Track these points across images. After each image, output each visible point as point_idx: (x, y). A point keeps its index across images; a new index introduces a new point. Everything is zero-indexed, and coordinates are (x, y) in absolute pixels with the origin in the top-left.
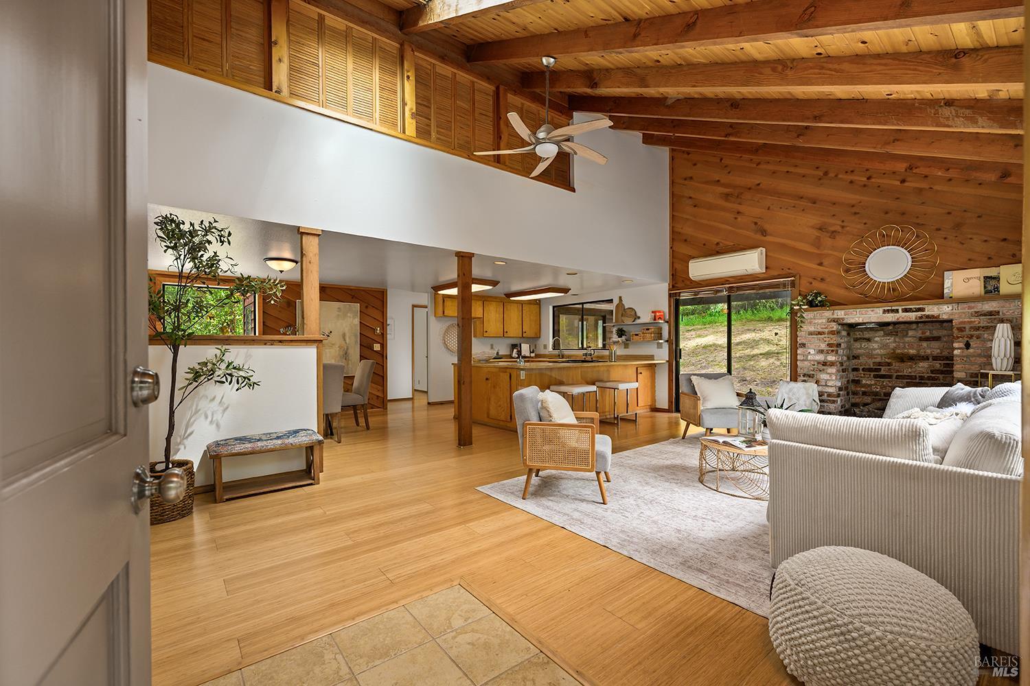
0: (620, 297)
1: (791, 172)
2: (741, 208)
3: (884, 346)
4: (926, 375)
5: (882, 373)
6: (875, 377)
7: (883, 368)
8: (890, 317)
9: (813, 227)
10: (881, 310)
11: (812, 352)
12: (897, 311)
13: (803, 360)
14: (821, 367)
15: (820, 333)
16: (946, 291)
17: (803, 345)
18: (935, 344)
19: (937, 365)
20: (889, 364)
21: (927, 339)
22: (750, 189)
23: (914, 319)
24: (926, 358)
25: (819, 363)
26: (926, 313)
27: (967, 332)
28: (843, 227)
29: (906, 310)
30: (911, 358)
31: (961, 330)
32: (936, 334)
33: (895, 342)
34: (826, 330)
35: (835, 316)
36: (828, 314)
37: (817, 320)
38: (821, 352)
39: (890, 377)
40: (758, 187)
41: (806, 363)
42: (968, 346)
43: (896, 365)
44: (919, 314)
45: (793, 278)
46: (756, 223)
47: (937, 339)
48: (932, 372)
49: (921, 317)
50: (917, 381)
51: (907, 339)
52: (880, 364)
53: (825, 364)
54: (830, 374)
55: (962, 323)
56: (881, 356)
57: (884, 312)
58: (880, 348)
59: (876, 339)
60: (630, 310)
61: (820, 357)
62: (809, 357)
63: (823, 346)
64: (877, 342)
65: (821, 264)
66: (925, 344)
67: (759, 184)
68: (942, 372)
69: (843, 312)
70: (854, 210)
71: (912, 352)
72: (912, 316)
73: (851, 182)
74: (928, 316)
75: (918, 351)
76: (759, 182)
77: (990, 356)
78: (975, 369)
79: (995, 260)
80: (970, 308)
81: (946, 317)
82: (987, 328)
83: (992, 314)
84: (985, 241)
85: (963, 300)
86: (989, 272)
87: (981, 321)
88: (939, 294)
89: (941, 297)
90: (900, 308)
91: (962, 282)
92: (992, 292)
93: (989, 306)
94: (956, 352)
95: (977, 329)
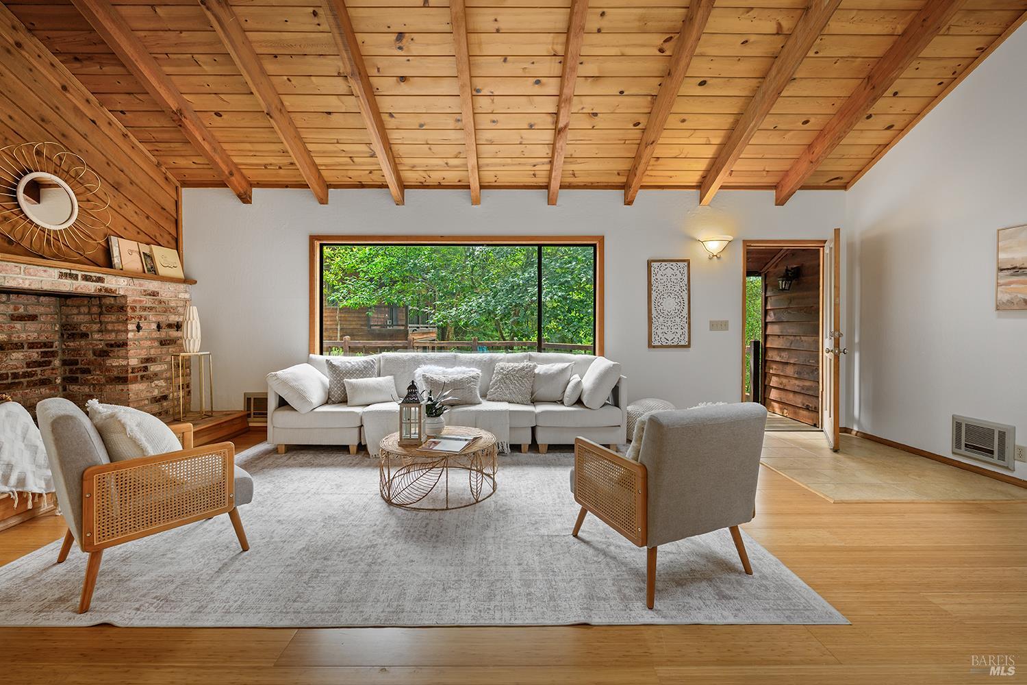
8: (67, 286)
12: (75, 277)
16: (115, 260)
19: (34, 354)
21: (21, 318)
23: (92, 291)
24: (19, 346)
26: (105, 285)
27: (138, 313)
29: (86, 278)
31: (133, 309)
32: (31, 311)
42: (139, 328)
44: (99, 285)
47: (32, 319)
49: (100, 290)
55: (135, 301)
57: (61, 275)
66: (17, 325)
72: (90, 288)
74: (106, 290)
75: (9, 336)
77: (152, 339)
78: (144, 354)
79: (142, 236)
80: (141, 285)
81: (122, 293)
82: (151, 309)
83: (154, 294)
84: (136, 212)
85: (132, 275)
86: (145, 248)
87: (148, 301)
88: (107, 261)
89: (109, 264)
90: (80, 274)
91: (126, 252)
92: (150, 271)
93: (153, 285)
94: (130, 335)
95: (145, 309)
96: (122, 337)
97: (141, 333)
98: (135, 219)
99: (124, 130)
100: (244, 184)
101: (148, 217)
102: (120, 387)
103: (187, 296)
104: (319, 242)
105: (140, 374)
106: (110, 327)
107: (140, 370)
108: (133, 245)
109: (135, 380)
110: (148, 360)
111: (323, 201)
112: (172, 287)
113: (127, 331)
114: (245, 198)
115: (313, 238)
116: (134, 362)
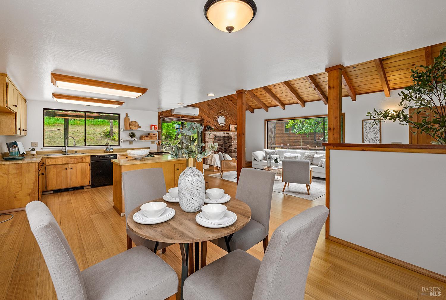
0: (127, 114)
8: (224, 135)
10: (222, 133)
12: (225, 133)
16: (231, 129)
17: (207, 142)
28: (213, 107)
29: (226, 133)
31: (233, 138)
34: (212, 137)
35: (215, 133)
36: (212, 132)
42: (234, 142)
44: (228, 134)
45: (204, 120)
47: (220, 140)
48: (220, 148)
57: (223, 133)
60: (134, 122)
63: (212, 142)
65: (209, 117)
68: (221, 148)
72: (227, 135)
78: (235, 147)
79: (235, 123)
80: (234, 134)
81: (231, 135)
83: (236, 135)
85: (233, 132)
86: (235, 126)
88: (229, 130)
89: (230, 130)
92: (236, 130)
93: (236, 133)
94: (233, 143)
95: (235, 138)
96: (231, 144)
98: (234, 120)
99: (232, 103)
100: (252, 109)
101: (236, 119)
102: (231, 153)
104: (267, 121)
106: (230, 142)
108: (233, 126)
109: (233, 152)
111: (267, 111)
113: (232, 143)
114: (253, 112)
115: (265, 120)
116: (233, 149)
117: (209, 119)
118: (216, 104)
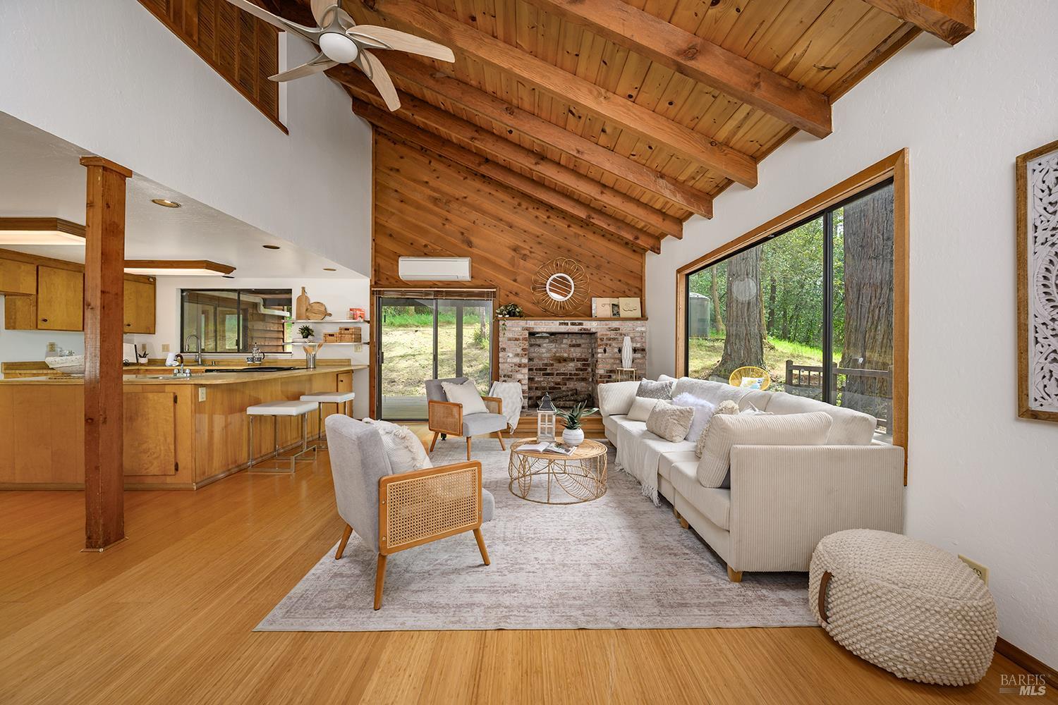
0: (303, 288)
1: (493, 195)
2: (449, 216)
3: (549, 351)
4: (573, 372)
5: (548, 371)
6: (544, 374)
7: (548, 368)
8: (563, 329)
9: (509, 248)
10: (558, 322)
11: (511, 355)
12: (567, 324)
13: (504, 363)
14: (517, 368)
15: (517, 339)
16: (593, 312)
17: (504, 349)
18: (578, 349)
19: (579, 364)
20: (552, 365)
21: (573, 346)
22: (457, 199)
23: (576, 331)
24: (572, 360)
25: (515, 365)
26: (584, 327)
27: (605, 342)
28: (531, 252)
29: (572, 324)
30: (565, 360)
31: (602, 340)
32: (579, 342)
33: (555, 348)
34: (521, 337)
35: (528, 326)
36: (522, 323)
37: (515, 328)
38: (517, 355)
39: (552, 374)
40: (464, 200)
41: (506, 365)
42: (605, 351)
43: (556, 365)
44: (580, 327)
45: (495, 290)
46: (462, 234)
49: (581, 330)
50: (568, 377)
51: (563, 346)
52: (546, 365)
53: (520, 366)
54: (524, 374)
55: (603, 335)
56: (547, 358)
57: (560, 324)
58: (547, 352)
59: (545, 345)
60: (318, 304)
61: (517, 360)
62: (509, 360)
63: (519, 351)
64: (544, 348)
65: (515, 281)
66: (572, 349)
67: (465, 198)
69: (533, 322)
70: (539, 240)
71: (566, 355)
72: (576, 329)
73: (536, 217)
74: (585, 329)
75: (569, 354)
76: (465, 196)
77: (616, 358)
78: (609, 367)
79: (616, 293)
80: (606, 325)
81: (594, 330)
82: (614, 339)
83: (616, 329)
84: (611, 280)
85: (603, 319)
86: (615, 301)
87: (612, 334)
88: (589, 315)
89: (591, 315)
90: (569, 322)
91: (601, 306)
92: (616, 314)
93: (615, 324)
94: (599, 355)
95: (609, 339)
97: (606, 354)
98: (608, 283)
101: (620, 281)
103: (643, 329)
104: (679, 275)
105: (605, 380)
107: (605, 377)
108: (605, 301)
110: (611, 371)
111: (681, 237)
112: (630, 324)
113: (598, 353)
115: (677, 272)
116: (601, 372)
117: (515, 286)
118: (540, 243)
